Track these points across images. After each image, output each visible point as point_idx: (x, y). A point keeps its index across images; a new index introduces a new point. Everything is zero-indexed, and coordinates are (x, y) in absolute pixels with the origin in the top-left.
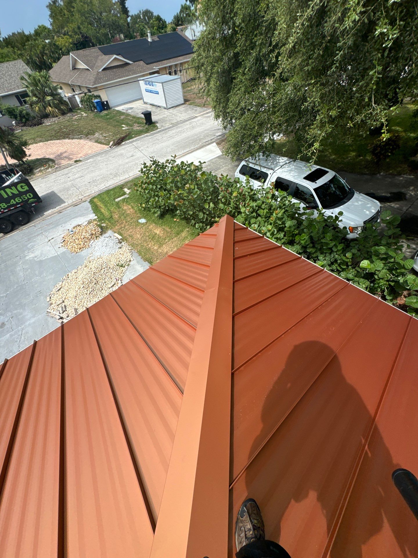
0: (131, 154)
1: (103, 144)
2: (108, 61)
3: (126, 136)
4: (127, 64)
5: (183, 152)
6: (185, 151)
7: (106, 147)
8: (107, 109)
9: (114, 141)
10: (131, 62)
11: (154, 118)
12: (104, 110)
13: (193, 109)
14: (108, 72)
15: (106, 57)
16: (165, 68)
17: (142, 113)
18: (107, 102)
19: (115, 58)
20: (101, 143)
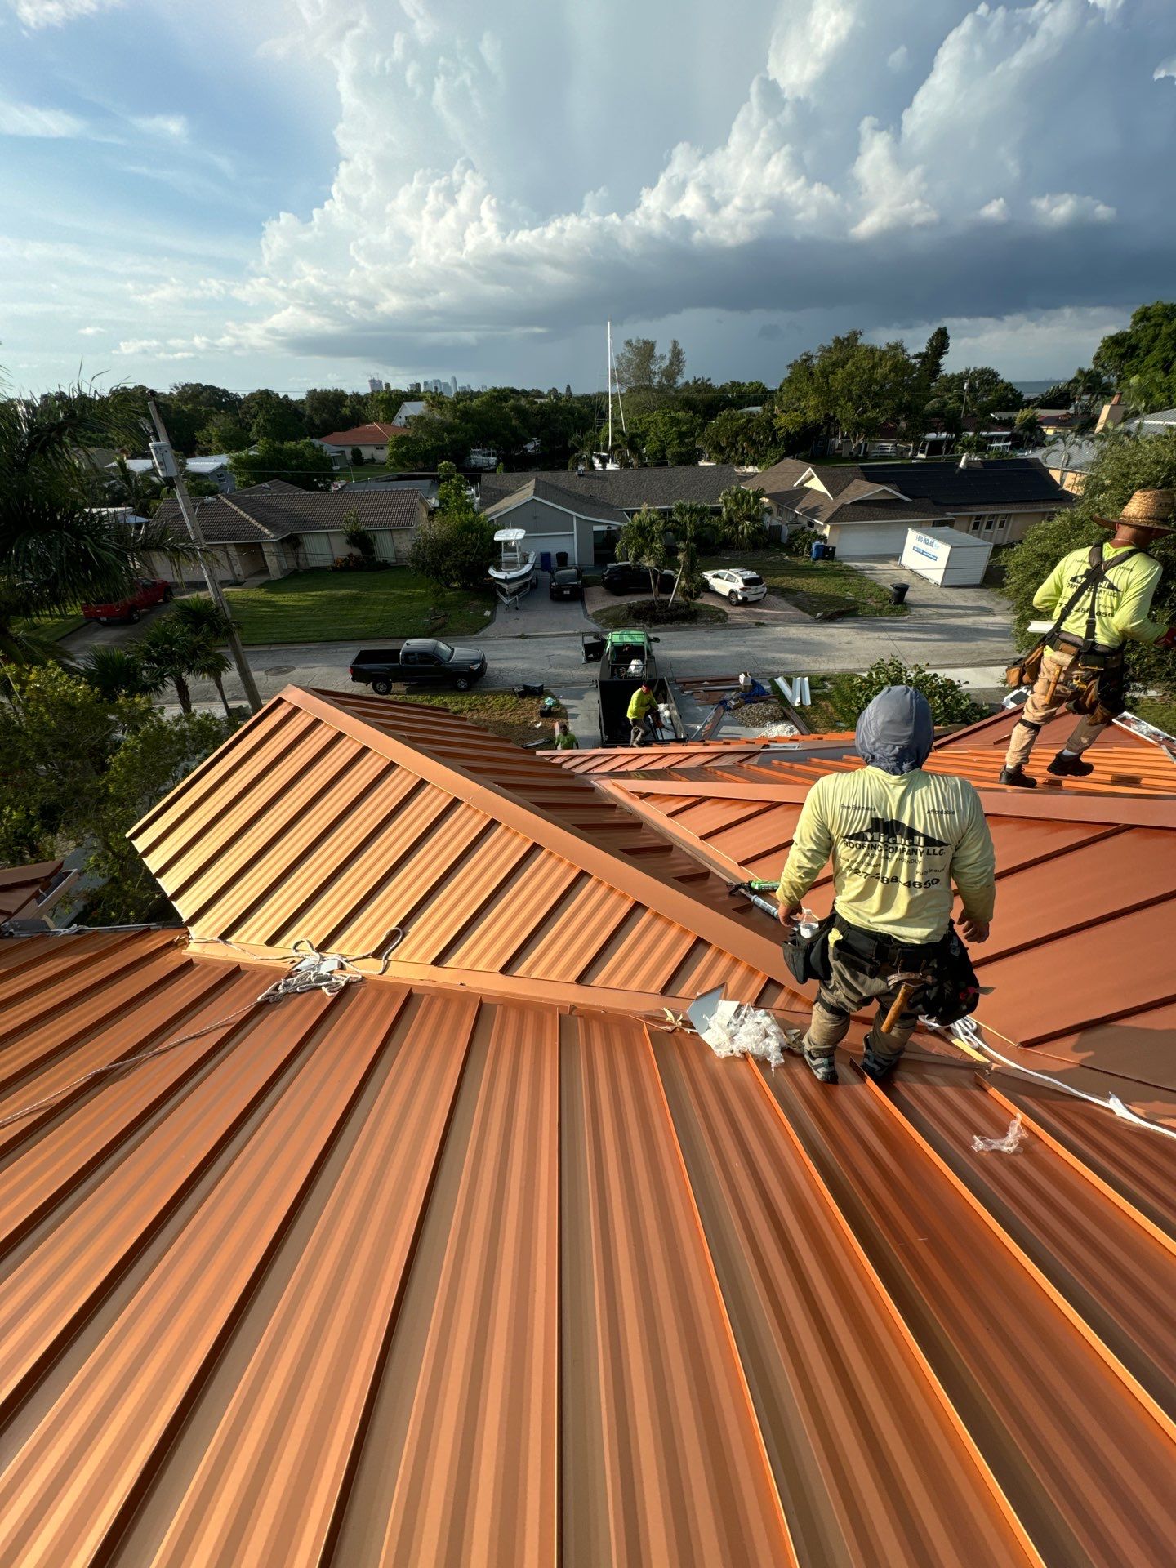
0: (848, 639)
1: (806, 612)
2: (868, 492)
3: (849, 611)
4: (899, 500)
5: (938, 662)
6: (943, 662)
7: (809, 617)
8: (828, 559)
9: (826, 612)
10: (907, 499)
11: (909, 596)
12: (824, 558)
13: (993, 600)
14: (860, 508)
15: (870, 485)
16: (971, 516)
17: (892, 586)
18: (834, 549)
19: (884, 491)
20: (803, 609)
